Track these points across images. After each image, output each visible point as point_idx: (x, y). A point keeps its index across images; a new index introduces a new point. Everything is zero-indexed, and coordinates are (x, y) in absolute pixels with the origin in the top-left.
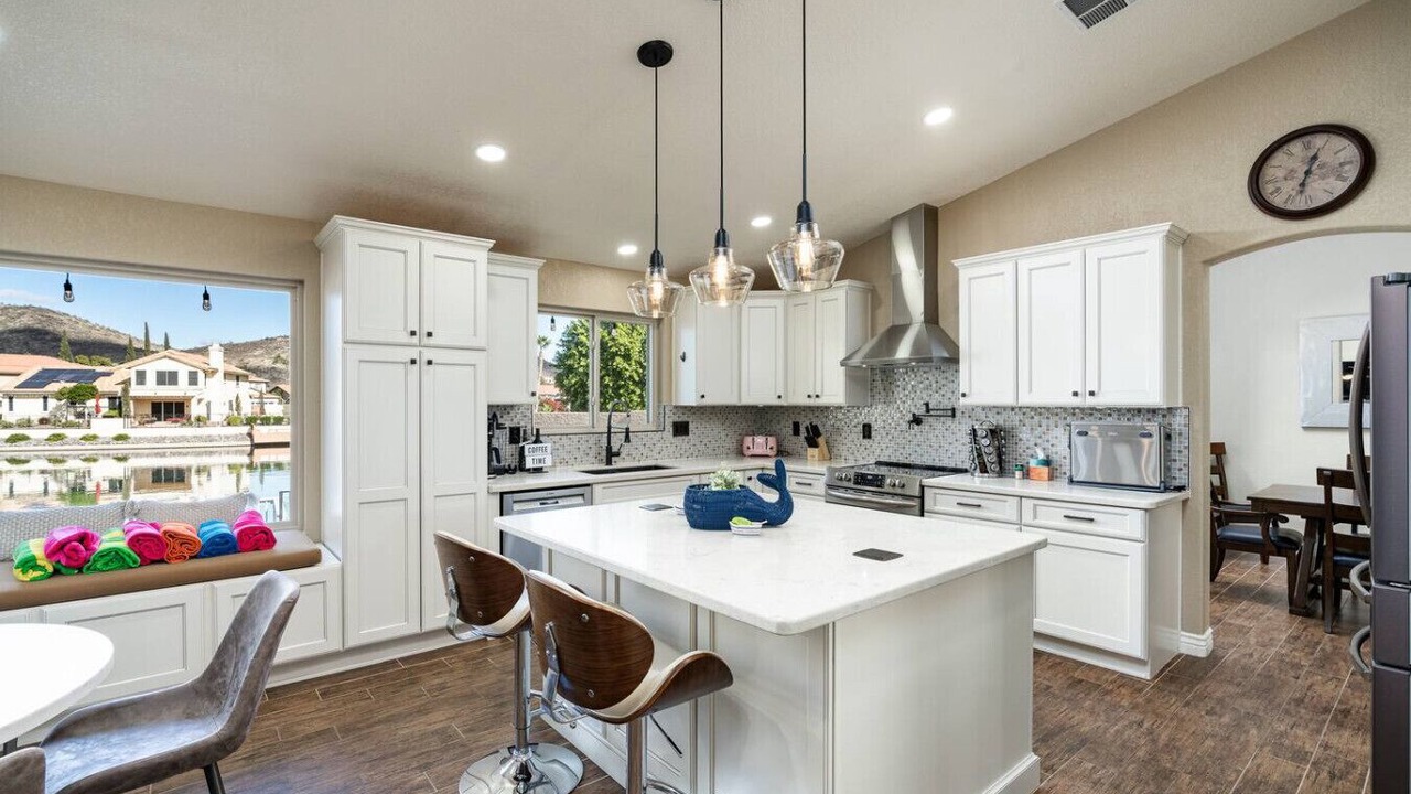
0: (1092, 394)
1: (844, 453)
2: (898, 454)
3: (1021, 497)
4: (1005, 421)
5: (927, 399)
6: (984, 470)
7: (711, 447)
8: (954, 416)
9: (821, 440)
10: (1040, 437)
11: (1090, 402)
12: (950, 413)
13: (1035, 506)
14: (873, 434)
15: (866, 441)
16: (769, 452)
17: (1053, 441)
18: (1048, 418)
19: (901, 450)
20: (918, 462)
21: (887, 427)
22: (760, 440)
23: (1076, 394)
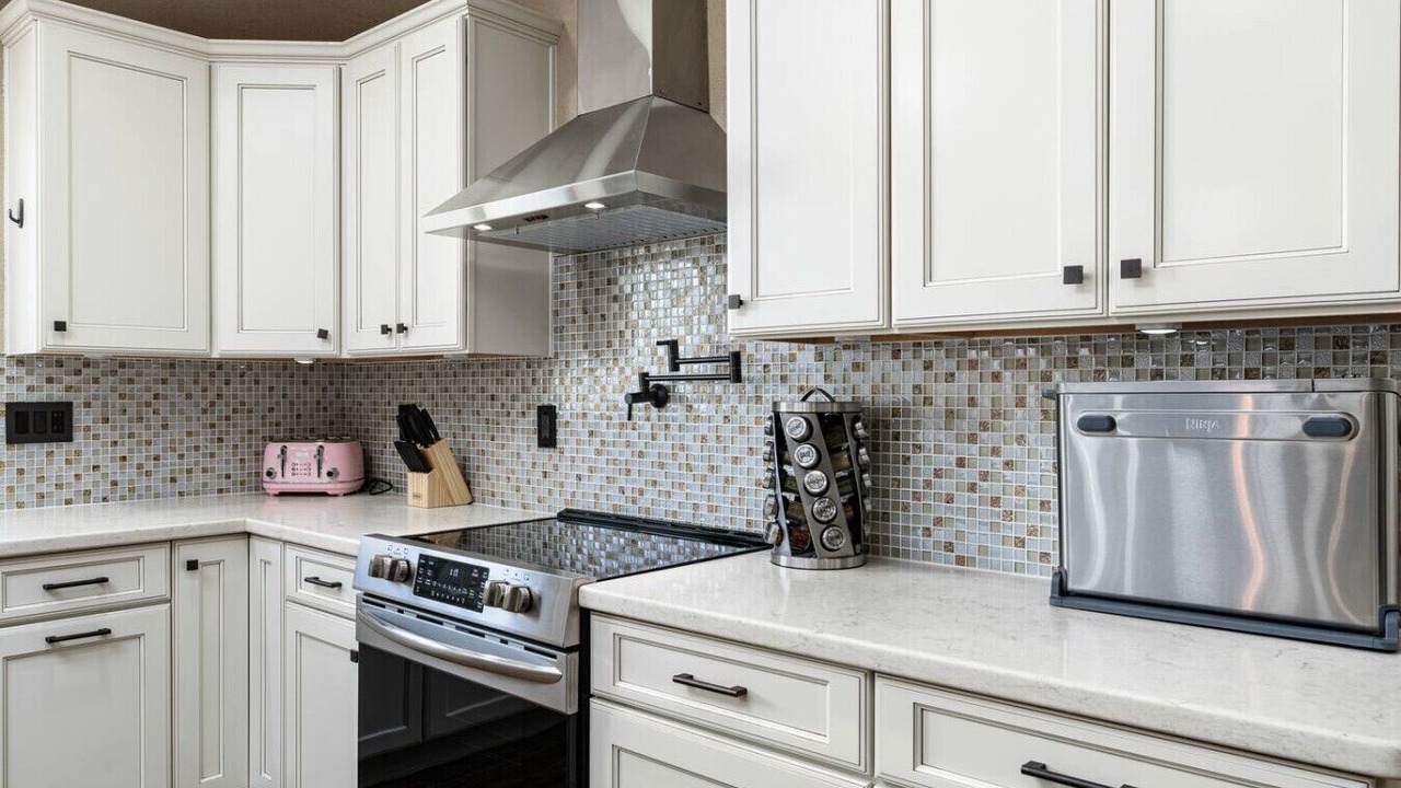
0: (1132, 269)
1: (502, 488)
2: (614, 492)
3: (872, 674)
4: (875, 390)
5: (677, 332)
6: (802, 547)
7: (164, 471)
8: (737, 377)
9: (438, 453)
10: (972, 439)
11: (1124, 300)
12: (725, 368)
13: (920, 711)
14: (560, 436)
15: (547, 452)
16: (324, 483)
17: (1013, 451)
18: (996, 377)
19: (622, 480)
20: (658, 514)
21: (591, 414)
22: (301, 452)
23: (1074, 275)
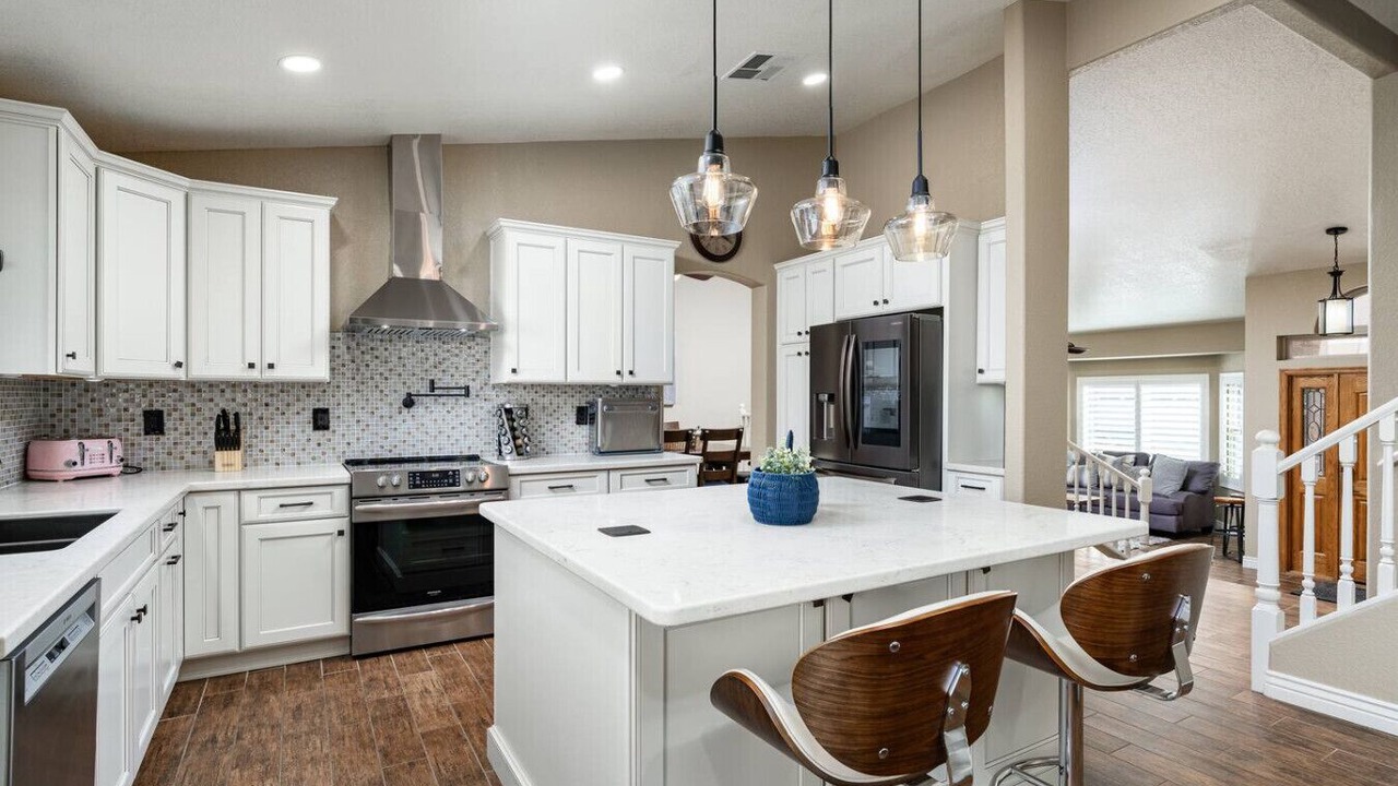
0: (631, 373)
1: (276, 455)
5: (422, 375)
8: (467, 395)
12: (463, 392)
13: (622, 475)
14: (332, 424)
15: (321, 432)
16: (114, 467)
19: (382, 441)
21: (358, 412)
22: (95, 446)
23: (619, 373)
